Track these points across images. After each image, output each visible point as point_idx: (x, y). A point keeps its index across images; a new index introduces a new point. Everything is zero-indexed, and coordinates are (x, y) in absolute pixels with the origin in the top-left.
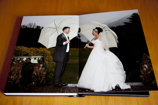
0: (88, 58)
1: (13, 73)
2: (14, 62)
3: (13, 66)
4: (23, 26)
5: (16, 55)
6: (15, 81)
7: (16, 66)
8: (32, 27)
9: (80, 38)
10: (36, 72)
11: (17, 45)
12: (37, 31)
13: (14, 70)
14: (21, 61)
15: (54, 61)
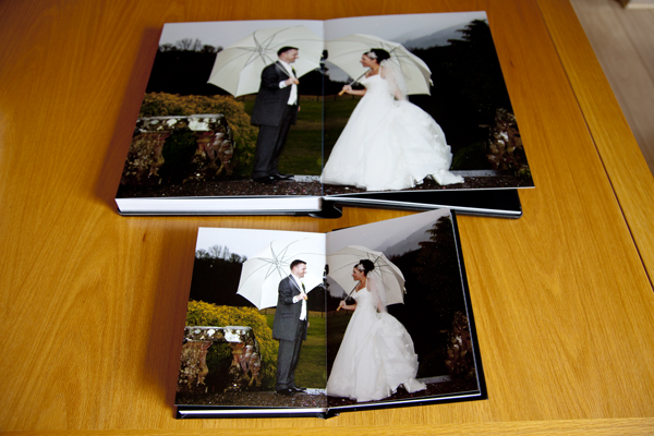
0: (348, 117)
1: (139, 154)
2: (142, 130)
3: (140, 139)
4: (166, 47)
5: (147, 114)
6: (148, 171)
7: (147, 138)
8: (190, 48)
9: (328, 73)
10: (204, 150)
11: (149, 90)
12: (206, 58)
13: (142, 146)
14: (161, 127)
15: (256, 125)
